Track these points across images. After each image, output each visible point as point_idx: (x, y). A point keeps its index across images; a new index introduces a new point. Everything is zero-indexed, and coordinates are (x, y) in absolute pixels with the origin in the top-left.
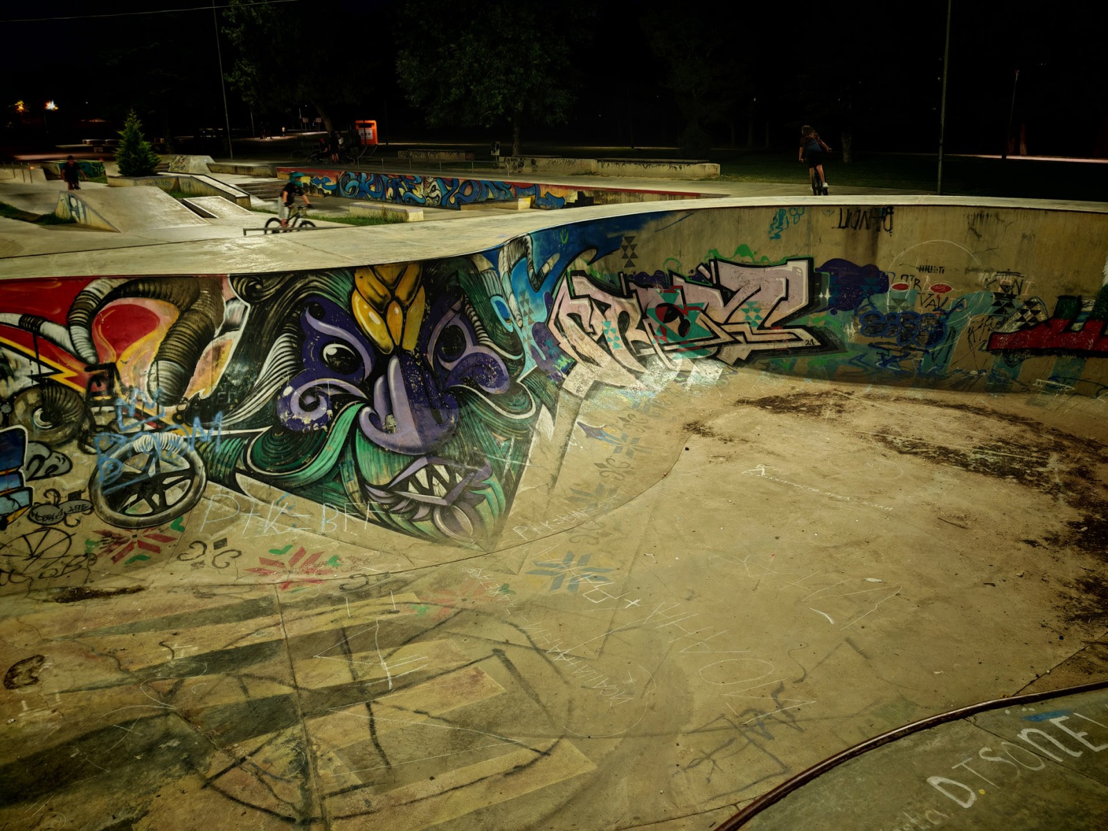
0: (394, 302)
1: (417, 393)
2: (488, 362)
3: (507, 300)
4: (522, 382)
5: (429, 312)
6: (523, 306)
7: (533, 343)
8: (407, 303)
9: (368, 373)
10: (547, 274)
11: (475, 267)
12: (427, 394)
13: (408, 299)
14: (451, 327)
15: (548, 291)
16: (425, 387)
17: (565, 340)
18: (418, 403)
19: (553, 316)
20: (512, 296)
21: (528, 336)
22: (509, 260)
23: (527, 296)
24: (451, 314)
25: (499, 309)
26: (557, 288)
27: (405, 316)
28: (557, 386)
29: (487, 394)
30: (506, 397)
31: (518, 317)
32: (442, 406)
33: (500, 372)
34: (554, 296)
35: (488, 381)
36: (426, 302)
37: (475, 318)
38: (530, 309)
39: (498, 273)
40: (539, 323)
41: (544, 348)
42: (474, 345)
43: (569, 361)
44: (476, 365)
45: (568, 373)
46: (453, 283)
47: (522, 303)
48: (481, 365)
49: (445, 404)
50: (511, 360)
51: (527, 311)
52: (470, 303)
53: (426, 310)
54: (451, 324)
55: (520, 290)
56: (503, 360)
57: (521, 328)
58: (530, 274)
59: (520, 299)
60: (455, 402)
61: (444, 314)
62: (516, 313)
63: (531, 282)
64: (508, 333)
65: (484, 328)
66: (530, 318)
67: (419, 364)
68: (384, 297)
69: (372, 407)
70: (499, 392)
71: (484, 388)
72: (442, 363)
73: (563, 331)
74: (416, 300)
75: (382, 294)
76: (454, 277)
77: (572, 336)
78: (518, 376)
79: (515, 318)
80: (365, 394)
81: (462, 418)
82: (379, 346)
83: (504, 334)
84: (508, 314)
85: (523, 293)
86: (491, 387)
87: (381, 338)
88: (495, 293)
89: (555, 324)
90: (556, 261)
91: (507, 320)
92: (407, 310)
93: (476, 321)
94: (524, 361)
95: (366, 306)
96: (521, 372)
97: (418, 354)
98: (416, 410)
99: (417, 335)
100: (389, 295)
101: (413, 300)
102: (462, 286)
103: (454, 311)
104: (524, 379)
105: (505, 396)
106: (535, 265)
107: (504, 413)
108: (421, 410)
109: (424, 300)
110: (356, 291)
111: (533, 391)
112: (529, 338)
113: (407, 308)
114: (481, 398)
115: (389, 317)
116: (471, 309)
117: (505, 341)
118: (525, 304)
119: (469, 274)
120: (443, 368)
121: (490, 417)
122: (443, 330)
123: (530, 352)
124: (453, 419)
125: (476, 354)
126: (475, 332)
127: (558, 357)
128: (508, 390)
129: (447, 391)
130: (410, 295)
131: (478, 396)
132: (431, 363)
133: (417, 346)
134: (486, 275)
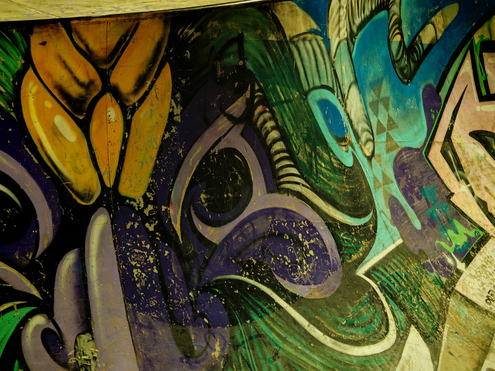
0: (108, 96)
1: (144, 289)
2: (298, 229)
3: (343, 99)
4: (368, 274)
5: (178, 119)
6: (376, 113)
7: (396, 190)
8: (134, 99)
9: (44, 242)
10: (431, 46)
11: (280, 28)
12: (165, 292)
13: (136, 92)
14: (221, 152)
15: (431, 82)
16: (162, 278)
17: (464, 188)
18: (144, 310)
19: (440, 136)
20: (354, 91)
21: (384, 176)
22: (351, 15)
23: (386, 90)
24: (223, 124)
25: (326, 117)
26: (450, 77)
27: (127, 126)
28: (443, 286)
29: (292, 299)
30: (334, 306)
31: (364, 136)
32: (196, 320)
33: (321, 251)
34: (443, 94)
35: (295, 270)
36: (173, 97)
37: (274, 134)
38: (390, 119)
39: (327, 41)
40: (410, 149)
41: (417, 202)
42: (270, 190)
43: (472, 234)
44: (272, 235)
45: (468, 260)
46: (231, 59)
47: (374, 105)
48: (281, 235)
49: (202, 315)
50: (347, 227)
51: (385, 123)
52: (265, 102)
53: (171, 115)
54: (222, 146)
55: (370, 78)
56: (329, 225)
57: (370, 159)
58: (394, 47)
59: (371, 97)
60: (223, 313)
61: (208, 123)
62: (361, 126)
63: (394, 62)
64: (342, 169)
65: (292, 157)
66: (389, 138)
67: (151, 229)
68: (87, 86)
69: (50, 314)
70: (317, 295)
71: (285, 284)
72: (200, 226)
73: (460, 167)
74: (153, 93)
75: (83, 78)
76: (235, 47)
77: (478, 178)
78: (360, 261)
79: (358, 138)
80: (38, 287)
81: (236, 347)
82: (70, 186)
83: (334, 170)
84: (343, 129)
85: (376, 85)
86: (301, 282)
87: (75, 169)
88: (317, 83)
89: (444, 153)
90: (449, 21)
91: (341, 140)
92: (133, 113)
93: (275, 141)
94: (375, 228)
95: (49, 104)
96: (366, 253)
97: (150, 207)
98: (140, 325)
99: (152, 165)
100: (99, 83)
101: (147, 93)
102: (249, 66)
103: (230, 118)
104: (374, 268)
105: (329, 303)
106: (404, 26)
107: (328, 341)
108: (150, 327)
109: (169, 94)
110: (30, 71)
111: (392, 297)
112: (386, 181)
113: (134, 110)
114: (279, 307)
115: (94, 126)
116: (267, 115)
117: (333, 185)
118: (381, 107)
119: (266, 43)
120: (201, 238)
121: (296, 348)
122: (206, 158)
123: (388, 212)
124: (218, 348)
125: (272, 211)
126: (272, 164)
127: (449, 224)
128: (338, 291)
129: (207, 289)
130: (141, 82)
131: (272, 300)
132: (177, 227)
133: (149, 190)
134: (301, 45)
